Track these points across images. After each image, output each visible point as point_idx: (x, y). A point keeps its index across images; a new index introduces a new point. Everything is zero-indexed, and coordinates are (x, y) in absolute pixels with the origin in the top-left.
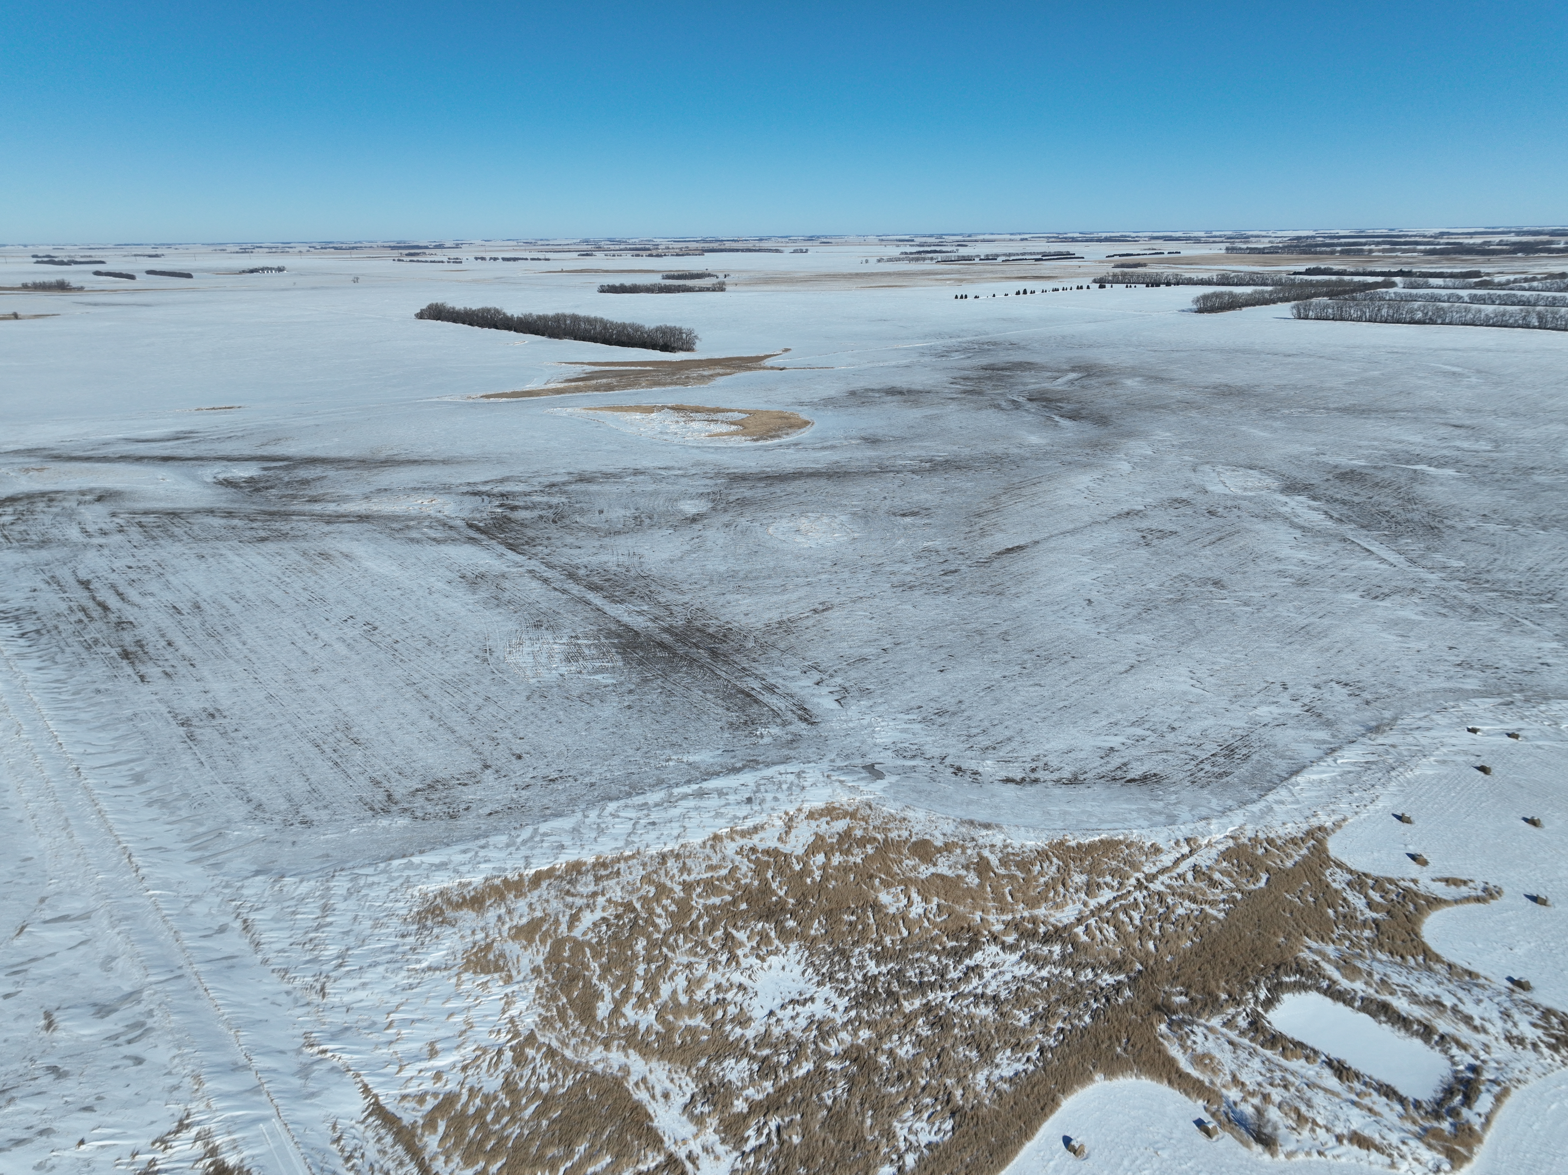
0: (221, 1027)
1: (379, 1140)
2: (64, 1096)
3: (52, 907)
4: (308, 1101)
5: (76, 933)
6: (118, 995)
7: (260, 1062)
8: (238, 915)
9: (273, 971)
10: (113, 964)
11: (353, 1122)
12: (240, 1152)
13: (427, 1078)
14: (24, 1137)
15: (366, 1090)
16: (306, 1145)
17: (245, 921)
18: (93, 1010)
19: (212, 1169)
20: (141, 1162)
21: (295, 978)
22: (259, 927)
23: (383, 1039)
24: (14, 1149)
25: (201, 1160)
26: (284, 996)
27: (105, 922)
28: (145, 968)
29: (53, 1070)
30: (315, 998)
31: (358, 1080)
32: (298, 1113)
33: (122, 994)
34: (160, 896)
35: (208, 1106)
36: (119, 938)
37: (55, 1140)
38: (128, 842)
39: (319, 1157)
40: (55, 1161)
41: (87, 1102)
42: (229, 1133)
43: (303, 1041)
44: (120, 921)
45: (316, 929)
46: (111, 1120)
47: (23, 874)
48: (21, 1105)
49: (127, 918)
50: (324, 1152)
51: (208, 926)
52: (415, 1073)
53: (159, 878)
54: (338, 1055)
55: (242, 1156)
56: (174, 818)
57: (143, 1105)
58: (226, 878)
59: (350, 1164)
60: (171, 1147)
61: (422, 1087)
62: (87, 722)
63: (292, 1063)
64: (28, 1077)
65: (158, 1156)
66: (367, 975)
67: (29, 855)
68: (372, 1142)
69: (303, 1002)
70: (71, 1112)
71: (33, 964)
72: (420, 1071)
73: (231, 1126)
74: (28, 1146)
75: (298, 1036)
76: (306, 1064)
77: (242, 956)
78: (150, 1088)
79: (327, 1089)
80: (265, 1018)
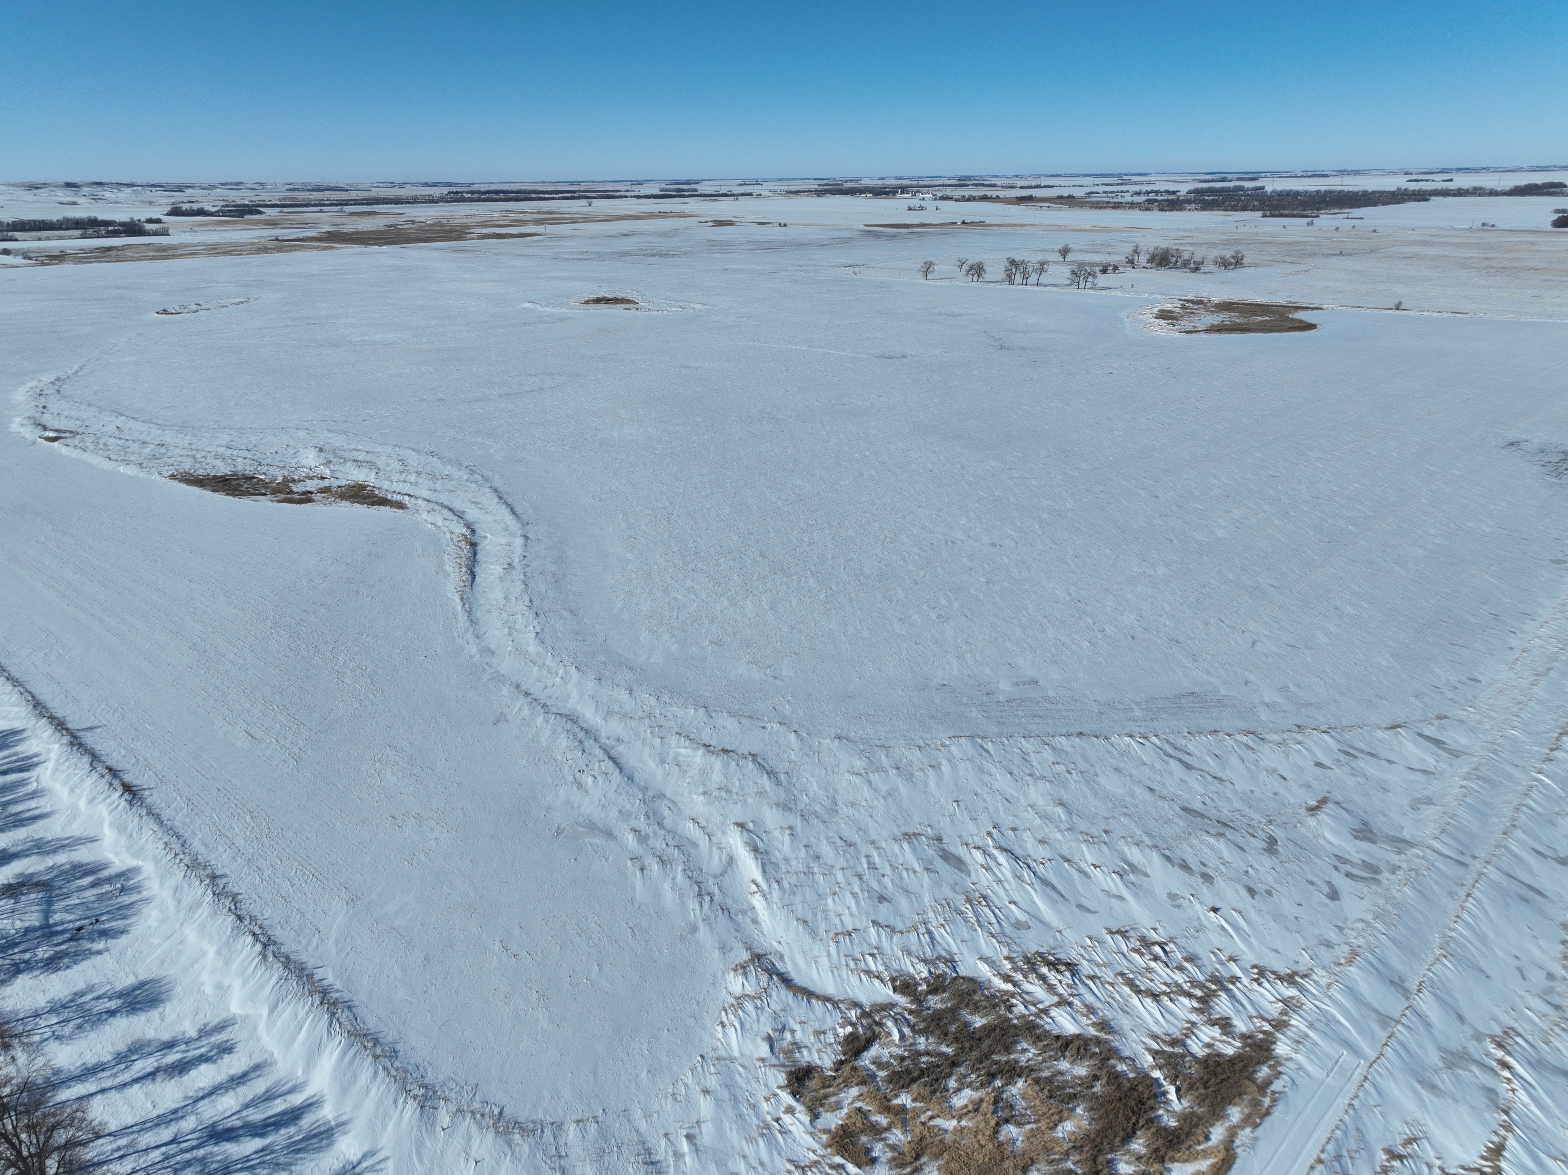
0: (1435, 938)
2: (1251, 866)
3: (1442, 728)
4: (1418, 1087)
5: (1431, 760)
6: (1393, 833)
7: (1426, 1003)
10: (1424, 807)
11: (1438, 1163)
12: (1296, 1051)
14: (1193, 867)
15: (1497, 1151)
16: (1357, 1118)
18: (1357, 825)
19: (1261, 1036)
20: (1229, 969)
24: (1177, 868)
25: (1264, 1019)
26: (1542, 975)
27: (1465, 770)
28: (1443, 831)
29: (1272, 841)
31: (1502, 1132)
32: (1392, 1084)
33: (1398, 835)
34: (1546, 786)
35: (1329, 986)
36: (1456, 790)
37: (1205, 890)
39: (1352, 1144)
40: (1185, 904)
41: (1260, 888)
42: (1311, 1025)
43: (1498, 1031)
44: (1479, 778)
46: (1254, 916)
48: (1221, 845)
49: (1486, 780)
50: (1365, 1146)
51: (1557, 847)
54: (1516, 1085)
55: (1294, 1056)
57: (1288, 929)
60: (1260, 984)
63: (1456, 1037)
64: (1251, 831)
65: (1245, 980)
67: (1480, 677)
69: (1556, 1000)
70: (1239, 881)
71: (1368, 758)
74: (1186, 876)
75: (1500, 1024)
76: (1469, 1054)
77: (1552, 901)
78: (1312, 923)
79: (1455, 1100)
80: (1490, 972)
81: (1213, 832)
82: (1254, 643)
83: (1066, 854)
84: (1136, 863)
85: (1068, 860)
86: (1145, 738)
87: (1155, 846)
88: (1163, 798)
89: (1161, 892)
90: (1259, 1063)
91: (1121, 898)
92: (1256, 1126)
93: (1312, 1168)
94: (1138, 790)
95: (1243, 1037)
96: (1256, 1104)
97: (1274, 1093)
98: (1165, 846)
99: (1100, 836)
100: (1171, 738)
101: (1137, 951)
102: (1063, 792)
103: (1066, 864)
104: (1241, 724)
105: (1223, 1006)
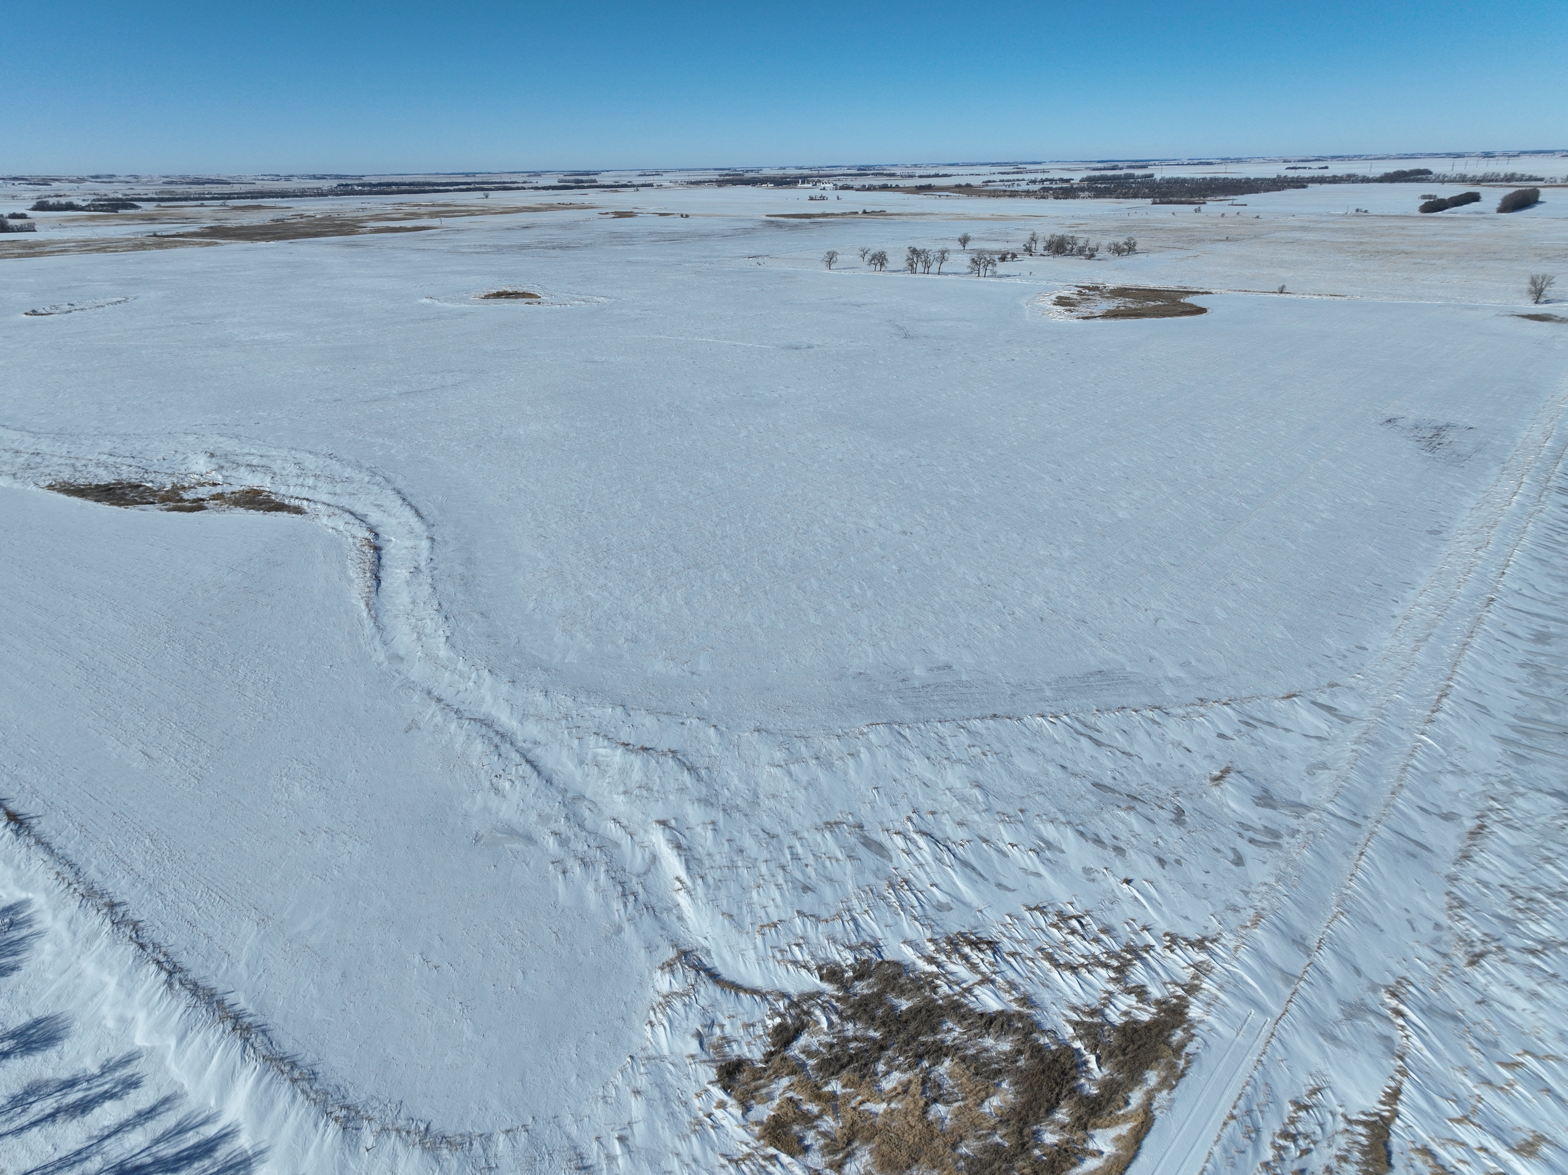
0: (1334, 897)
1: (1343, 1159)
2: (1161, 837)
3: (1333, 695)
4: (1321, 1039)
5: (1324, 726)
6: (1292, 798)
7: (1326, 959)
8: (1482, 816)
9: (1449, 893)
10: (1320, 771)
11: (1341, 1110)
12: (1208, 1013)
13: (1482, 1165)
14: (1106, 841)
15: (1394, 1095)
16: (1265, 1073)
17: (1482, 827)
18: (1258, 792)
19: (1175, 1001)
20: (1143, 939)
21: (1463, 918)
22: (1491, 843)
23: (1484, 1070)
24: (1090, 843)
25: (1177, 985)
26: (1430, 926)
27: (1356, 735)
28: (1337, 794)
29: (1180, 812)
30: (1460, 958)
31: (1398, 1077)
32: (1297, 1039)
33: (1296, 800)
34: (1429, 746)
35: (1236, 948)
36: (1348, 755)
37: (1118, 863)
38: (1459, 683)
40: (1099, 877)
41: (1170, 858)
42: (1221, 988)
43: (1392, 981)
44: (1368, 741)
45: (1552, 895)
46: (1165, 885)
47: (1345, 657)
48: (1132, 819)
49: (1375, 743)
50: (1273, 1099)
51: (1440, 803)
52: (1474, 1144)
53: (1447, 731)
54: (1410, 1031)
55: (1206, 1018)
56: (1532, 691)
57: (1197, 897)
58: (1514, 775)
59: (1282, 1142)
60: (1172, 951)
61: (1461, 1166)
62: (1555, 567)
63: (1354, 990)
64: (1159, 803)
65: (1158, 948)
66: (1554, 991)
67: (1367, 646)
68: (1334, 1151)
69: (1443, 949)
70: (1150, 853)
71: (1267, 727)
72: (1485, 1150)
73: (1233, 985)
74: (1099, 850)
75: (1393, 975)
76: (1365, 1005)
77: (1437, 855)
78: (1219, 890)
79: (1355, 1050)
80: (1383, 926)
81: (1123, 806)
82: (1156, 620)
83: (984, 834)
84: (1051, 840)
85: (986, 841)
86: (1057, 717)
87: (1069, 823)
88: (1075, 775)
89: (1076, 868)
90: (1174, 1027)
91: (1038, 875)
92: (1172, 1088)
93: (1225, 1124)
94: (1051, 769)
95: (1158, 1003)
96: (1172, 1066)
97: (1188, 1054)
98: (1078, 822)
99: (1016, 815)
100: (1081, 716)
101: (1055, 925)
102: (979, 774)
103: (984, 845)
104: (1146, 700)
105: (1138, 974)
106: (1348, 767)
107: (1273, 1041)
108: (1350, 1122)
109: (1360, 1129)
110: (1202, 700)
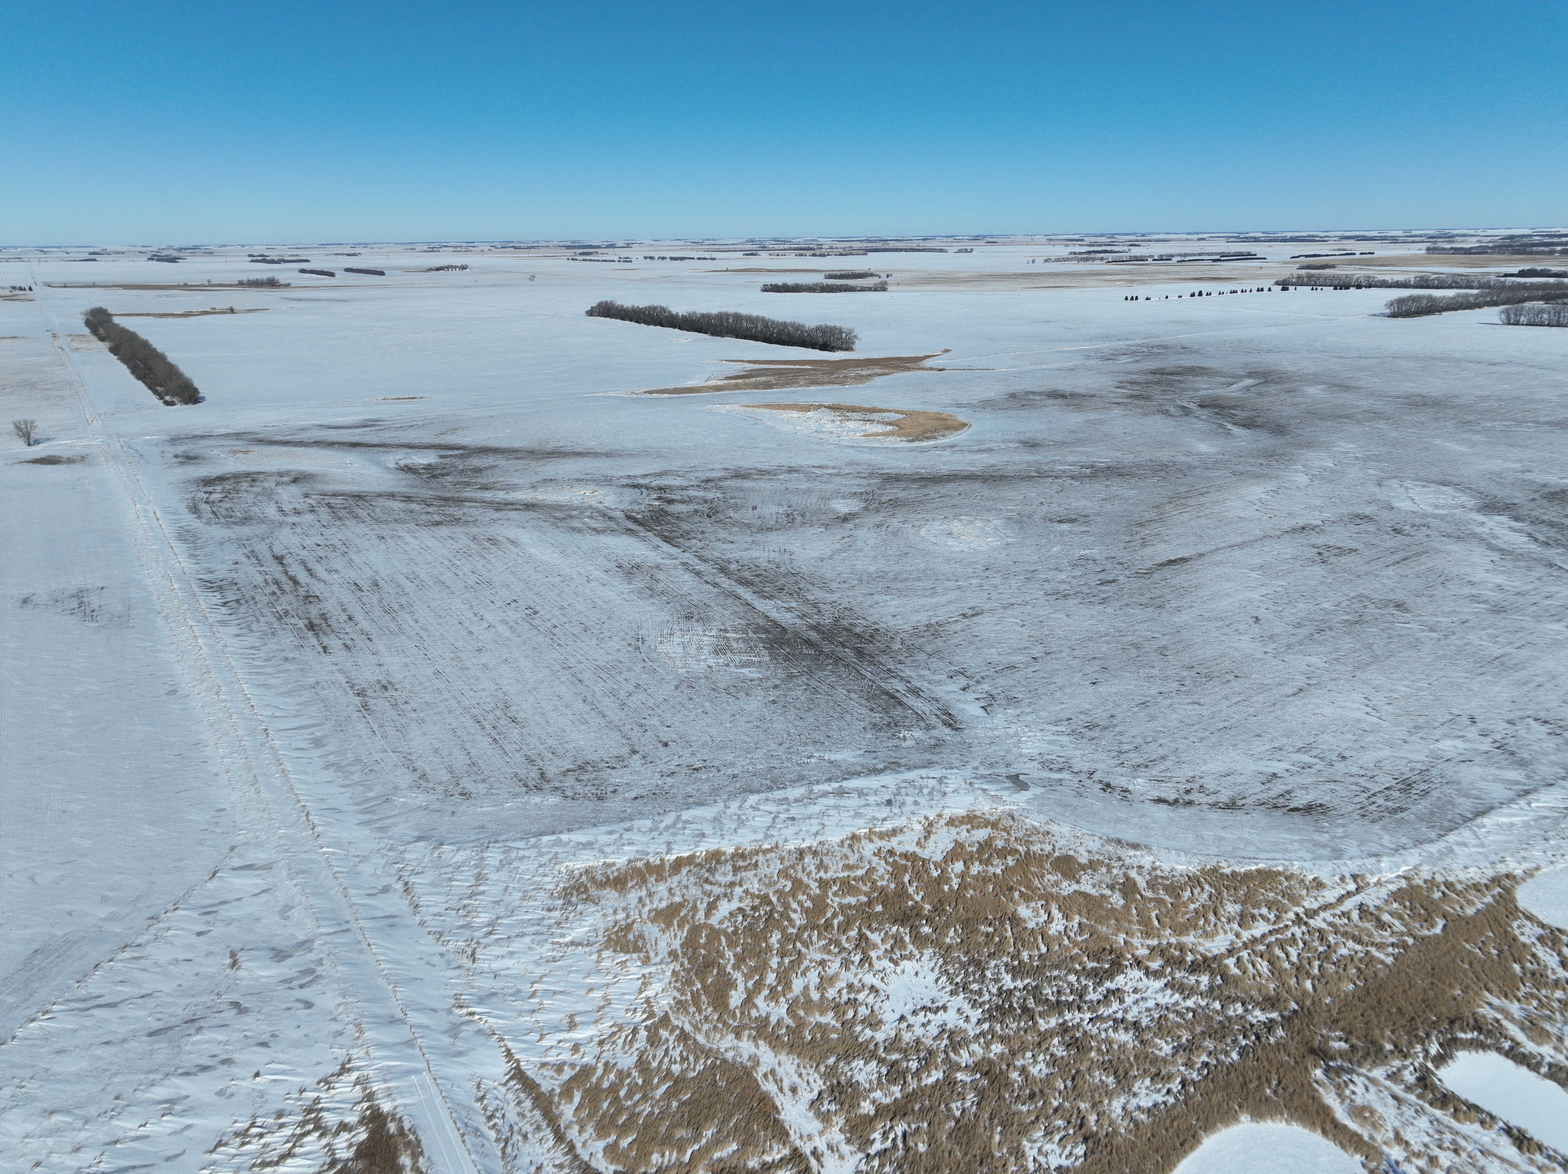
0: (382, 981)
1: (519, 1103)
2: (244, 1030)
3: (240, 856)
4: (456, 1059)
5: (259, 881)
6: (294, 942)
7: (414, 1018)
8: (400, 877)
9: (429, 933)
10: (290, 913)
11: (496, 1084)
12: (394, 1100)
13: (565, 1049)
14: (209, 1064)
15: (509, 1054)
16: (452, 1100)
17: (406, 884)
18: (269, 954)
19: (368, 1112)
20: (307, 1099)
21: (449, 941)
22: (418, 890)
23: (527, 1007)
24: (200, 1074)
25: (359, 1103)
26: (439, 957)
27: (285, 874)
28: (317, 920)
29: (236, 1005)
30: (466, 962)
31: (502, 1044)
32: (447, 1070)
33: (297, 941)
34: (332, 853)
35: (367, 1053)
36: (295, 890)
37: (235, 1070)
38: (307, 801)
39: (464, 1113)
40: (234, 1089)
41: (266, 1037)
42: (385, 1081)
43: (453, 1001)
44: (297, 873)
45: (470, 897)
46: (283, 1057)
47: (217, 823)
48: (208, 1035)
49: (303, 872)
50: (468, 1109)
51: (373, 885)
52: (555, 1043)
53: (332, 837)
54: (485, 1018)
55: (395, 1103)
56: (347, 782)
57: (310, 1046)
58: (391, 842)
59: (491, 1123)
60: (334, 1088)
61: (560, 1057)
62: (276, 687)
63: (443, 1021)
64: (214, 1010)
65: (322, 1095)
66: (515, 945)
67: (222, 806)
68: (512, 1104)
69: (455, 964)
70: (249, 1046)
71: (222, 907)
72: (560, 1042)
73: (387, 1074)
74: (212, 1073)
75: (450, 997)
76: (455, 1024)
78: (317, 1031)
79: (474, 1049)
80: (420, 976)
81: (192, 1031)
83: (108, 1139)
84: (168, 1097)
85: (116, 1142)
87: (167, 1075)
88: (124, 1041)
89: (210, 1098)
90: (385, 1124)
91: (188, 1127)
92: (422, 1153)
93: (464, 1142)
94: (99, 1052)
95: (361, 1122)
96: (408, 1144)
97: (409, 1130)
98: (173, 1069)
99: (117, 1106)
100: (67, 996)
101: (243, 1144)
102: (39, 1105)
103: (118, 1146)
104: (107, 947)
105: (330, 1119)
106: (304, 898)
107: (439, 1081)
108: (505, 1084)
109: (512, 1083)
110: (152, 918)
